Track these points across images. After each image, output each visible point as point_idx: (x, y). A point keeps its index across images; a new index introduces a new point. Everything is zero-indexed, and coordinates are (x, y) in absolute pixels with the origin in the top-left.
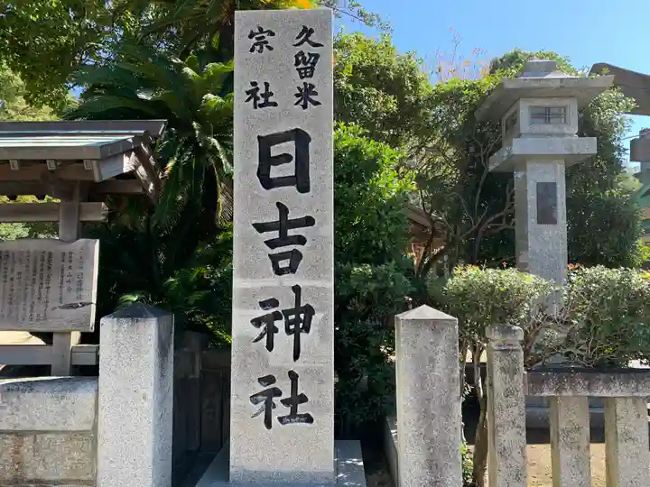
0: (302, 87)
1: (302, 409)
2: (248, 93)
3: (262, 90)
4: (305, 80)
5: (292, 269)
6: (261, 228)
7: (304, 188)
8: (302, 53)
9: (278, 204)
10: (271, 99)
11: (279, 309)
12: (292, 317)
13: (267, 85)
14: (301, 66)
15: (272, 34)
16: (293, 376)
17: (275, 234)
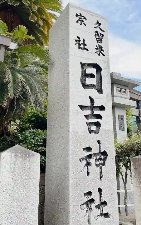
0: (98, 46)
1: (105, 210)
2: (76, 40)
3: (82, 42)
4: (99, 43)
5: (97, 132)
6: (82, 107)
7: (100, 91)
8: (97, 32)
9: (90, 97)
10: (86, 47)
11: (92, 152)
12: (98, 157)
13: (84, 40)
14: (97, 37)
15: (85, 18)
16: (100, 190)
17: (88, 112)
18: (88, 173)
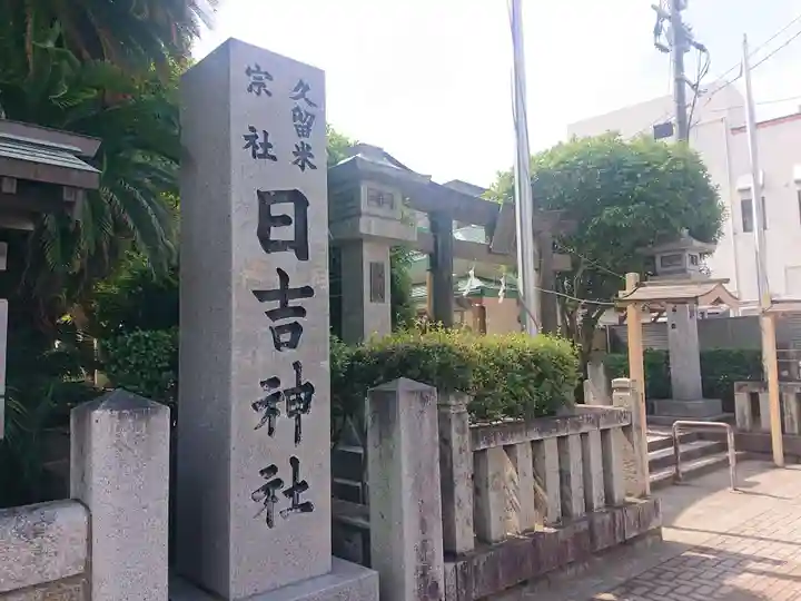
0: (300, 146)
1: (303, 498)
2: (247, 138)
3: (260, 139)
4: (303, 139)
5: (293, 345)
6: (261, 295)
7: (302, 253)
8: (298, 109)
9: (279, 270)
10: (271, 152)
11: (280, 389)
12: (293, 397)
13: (266, 134)
14: (298, 122)
15: (269, 77)
16: (294, 462)
17: (275, 305)
18: (271, 431)
